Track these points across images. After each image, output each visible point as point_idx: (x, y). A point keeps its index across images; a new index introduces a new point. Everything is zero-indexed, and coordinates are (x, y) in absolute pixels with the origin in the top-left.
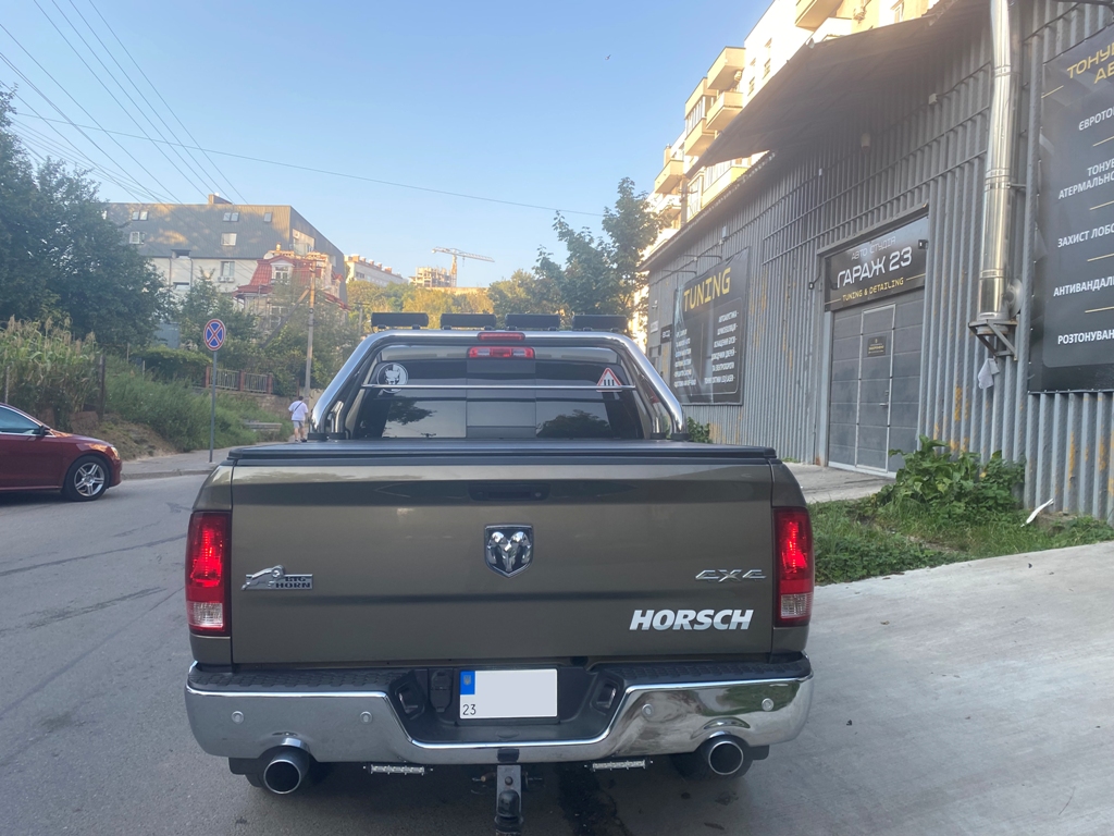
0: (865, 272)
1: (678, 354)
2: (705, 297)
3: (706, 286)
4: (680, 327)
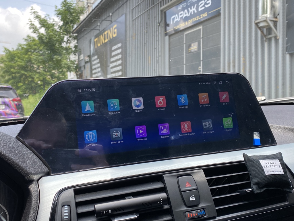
0: (186, 14)
1: (94, 67)
2: (105, 40)
3: (105, 35)
4: (94, 55)
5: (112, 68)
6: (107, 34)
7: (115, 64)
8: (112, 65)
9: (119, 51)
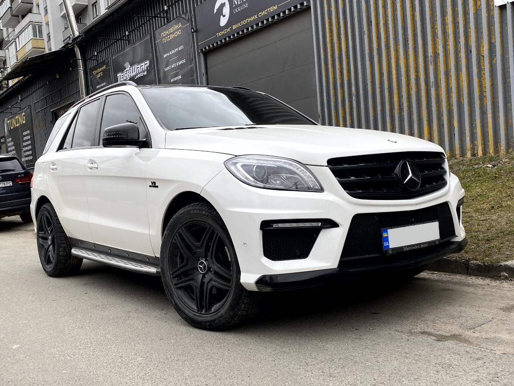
1: (9, 149)
3: (16, 119)
4: (8, 137)
5: (25, 152)
6: (18, 118)
7: (26, 148)
8: (24, 149)
9: (29, 137)
